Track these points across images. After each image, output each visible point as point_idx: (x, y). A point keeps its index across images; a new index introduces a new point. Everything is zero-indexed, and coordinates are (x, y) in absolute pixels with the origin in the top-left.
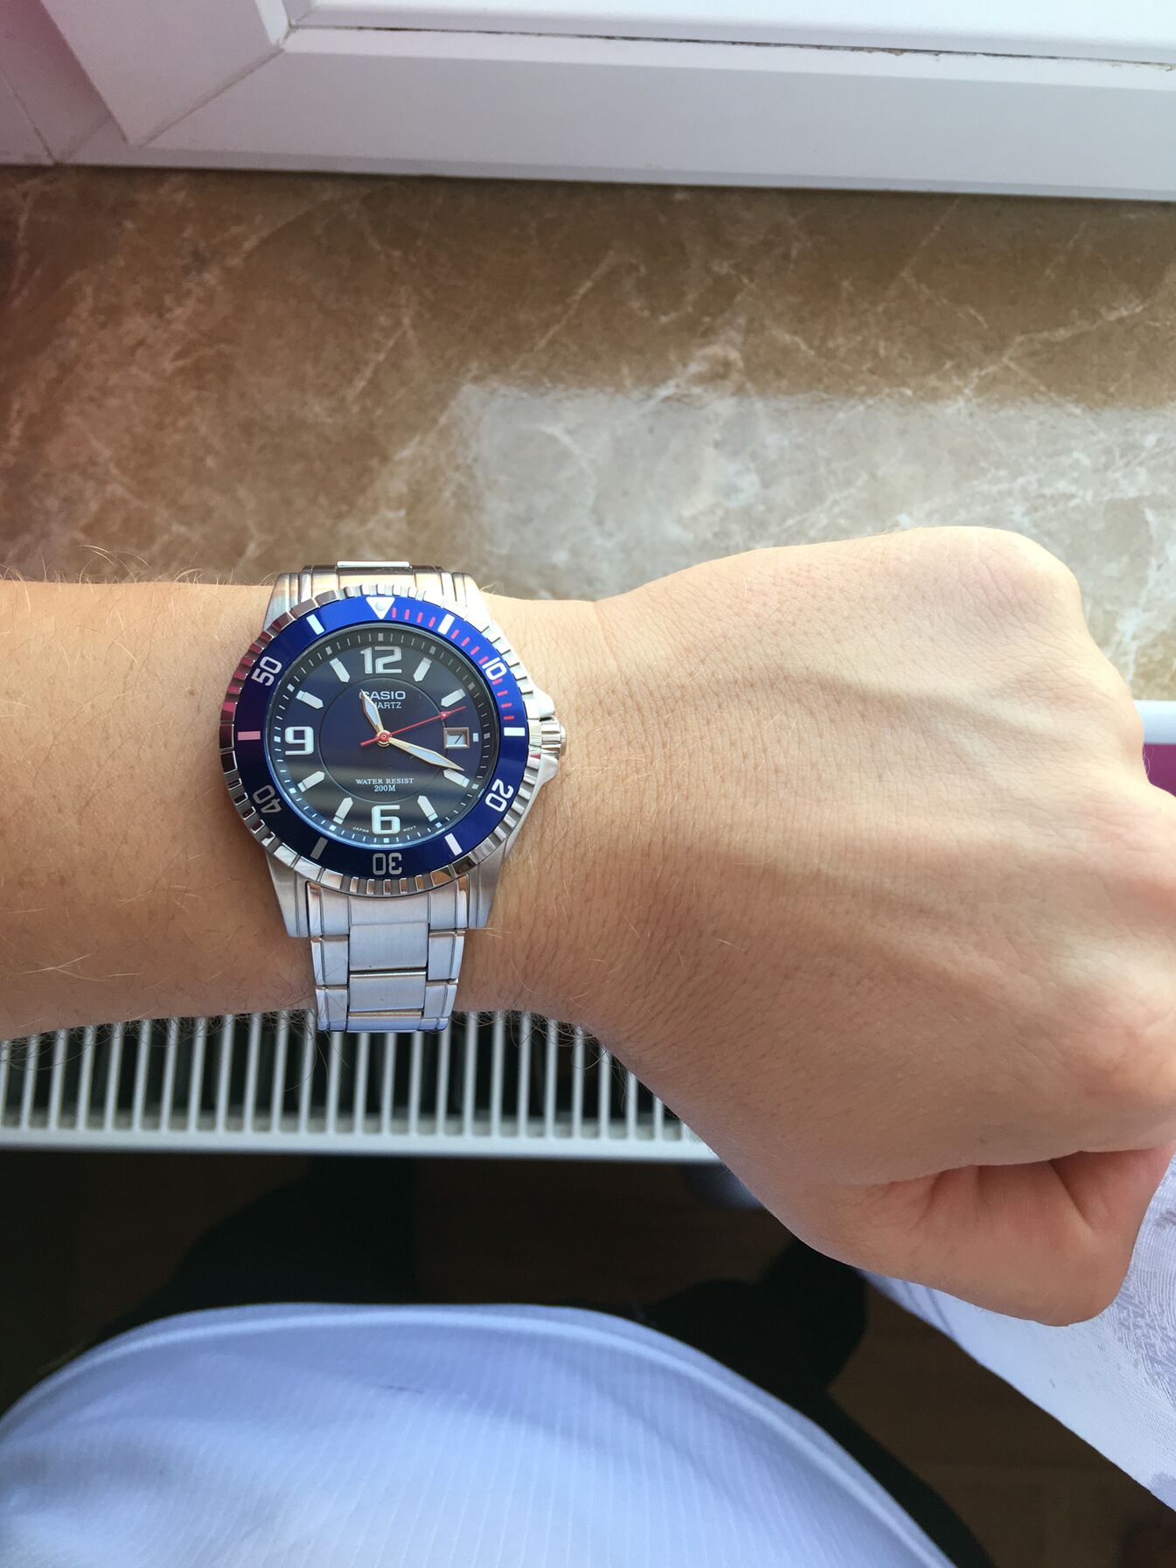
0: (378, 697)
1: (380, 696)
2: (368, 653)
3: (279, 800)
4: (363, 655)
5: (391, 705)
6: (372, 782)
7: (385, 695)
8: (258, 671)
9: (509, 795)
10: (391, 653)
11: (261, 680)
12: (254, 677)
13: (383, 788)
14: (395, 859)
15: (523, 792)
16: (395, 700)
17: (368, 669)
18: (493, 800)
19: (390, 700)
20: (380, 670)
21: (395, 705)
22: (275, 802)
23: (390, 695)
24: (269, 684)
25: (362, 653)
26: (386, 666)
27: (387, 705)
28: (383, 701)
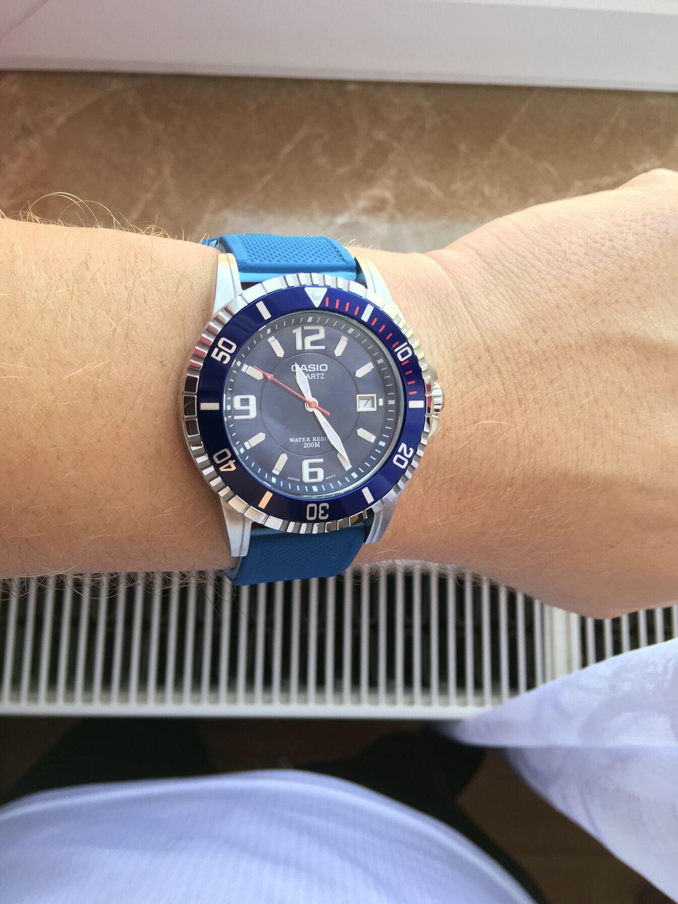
0: (306, 369)
1: (308, 368)
2: (298, 332)
3: (234, 461)
4: (295, 333)
5: (316, 376)
6: (302, 440)
7: (312, 367)
8: (216, 350)
9: (409, 456)
10: (317, 332)
11: (219, 359)
12: (213, 355)
13: (310, 445)
14: (324, 508)
15: (420, 452)
16: (319, 372)
17: (299, 347)
18: (399, 460)
19: (316, 372)
20: (308, 346)
21: (320, 376)
22: (231, 463)
23: (316, 367)
24: (225, 362)
25: (294, 332)
26: (313, 343)
27: (313, 376)
28: (310, 373)
